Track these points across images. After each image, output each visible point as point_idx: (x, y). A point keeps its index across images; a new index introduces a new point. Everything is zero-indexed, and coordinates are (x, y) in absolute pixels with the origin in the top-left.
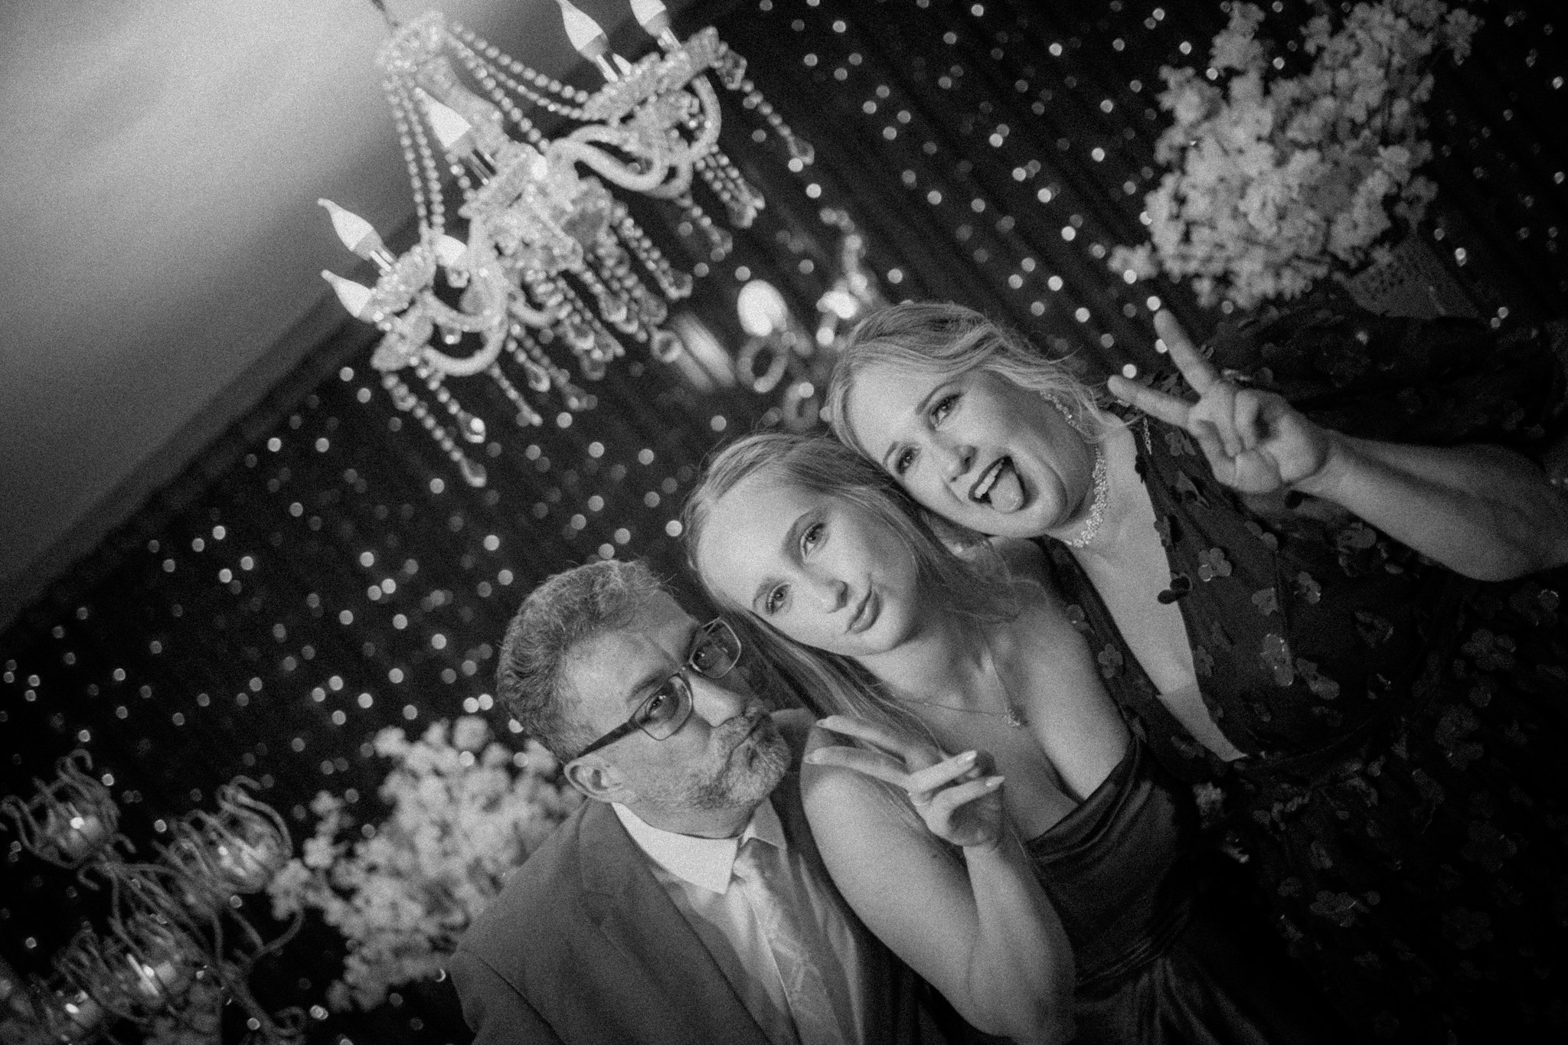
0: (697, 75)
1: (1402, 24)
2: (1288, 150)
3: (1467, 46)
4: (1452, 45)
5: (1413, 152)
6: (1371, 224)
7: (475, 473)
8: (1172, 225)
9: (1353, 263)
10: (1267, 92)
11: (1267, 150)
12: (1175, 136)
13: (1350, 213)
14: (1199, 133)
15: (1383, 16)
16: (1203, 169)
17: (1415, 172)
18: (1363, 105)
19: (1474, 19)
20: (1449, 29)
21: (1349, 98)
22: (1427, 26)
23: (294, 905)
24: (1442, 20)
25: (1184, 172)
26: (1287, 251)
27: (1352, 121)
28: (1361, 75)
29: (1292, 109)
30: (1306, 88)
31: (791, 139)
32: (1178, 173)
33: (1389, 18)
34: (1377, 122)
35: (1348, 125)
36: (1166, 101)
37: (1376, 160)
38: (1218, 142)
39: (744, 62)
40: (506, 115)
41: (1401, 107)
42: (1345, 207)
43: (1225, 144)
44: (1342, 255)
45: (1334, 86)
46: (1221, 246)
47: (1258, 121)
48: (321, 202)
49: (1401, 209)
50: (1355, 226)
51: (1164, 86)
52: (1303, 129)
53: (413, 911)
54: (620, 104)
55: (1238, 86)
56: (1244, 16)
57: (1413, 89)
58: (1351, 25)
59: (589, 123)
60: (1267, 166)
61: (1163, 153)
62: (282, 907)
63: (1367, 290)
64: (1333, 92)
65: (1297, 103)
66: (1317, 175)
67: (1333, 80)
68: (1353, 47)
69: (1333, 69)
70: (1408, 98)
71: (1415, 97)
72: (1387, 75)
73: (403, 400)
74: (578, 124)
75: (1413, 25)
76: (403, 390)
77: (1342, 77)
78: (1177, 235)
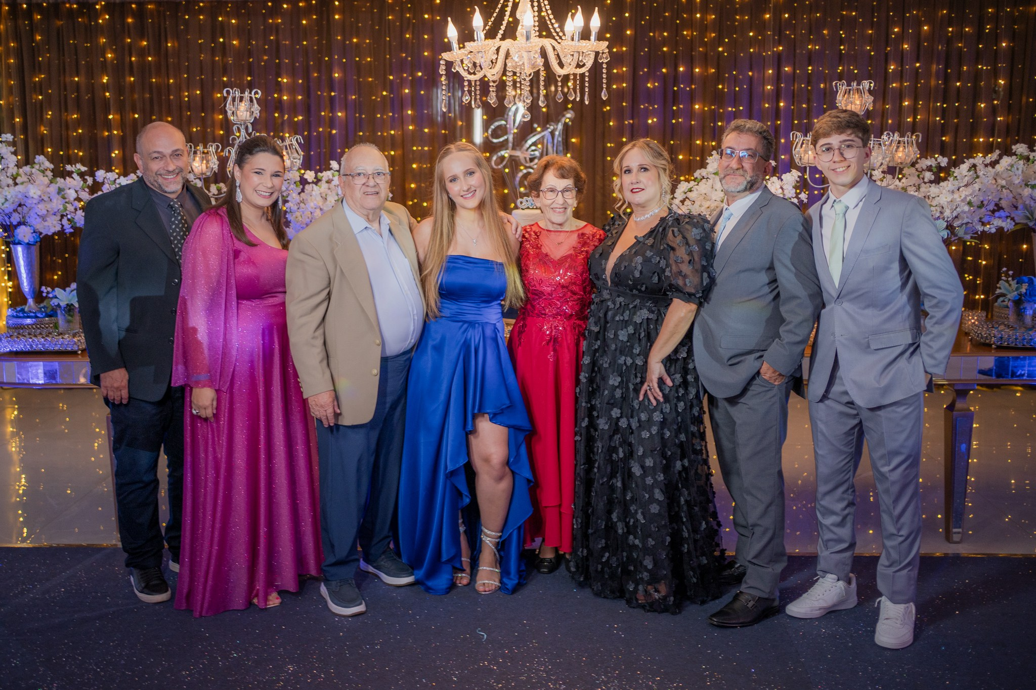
0: (593, 54)
12: (703, 172)
14: (710, 176)
16: (703, 187)
25: (698, 184)
31: (605, 90)
36: (708, 160)
48: (476, 8)
61: (697, 174)
76: (444, 67)
78: (681, 199)
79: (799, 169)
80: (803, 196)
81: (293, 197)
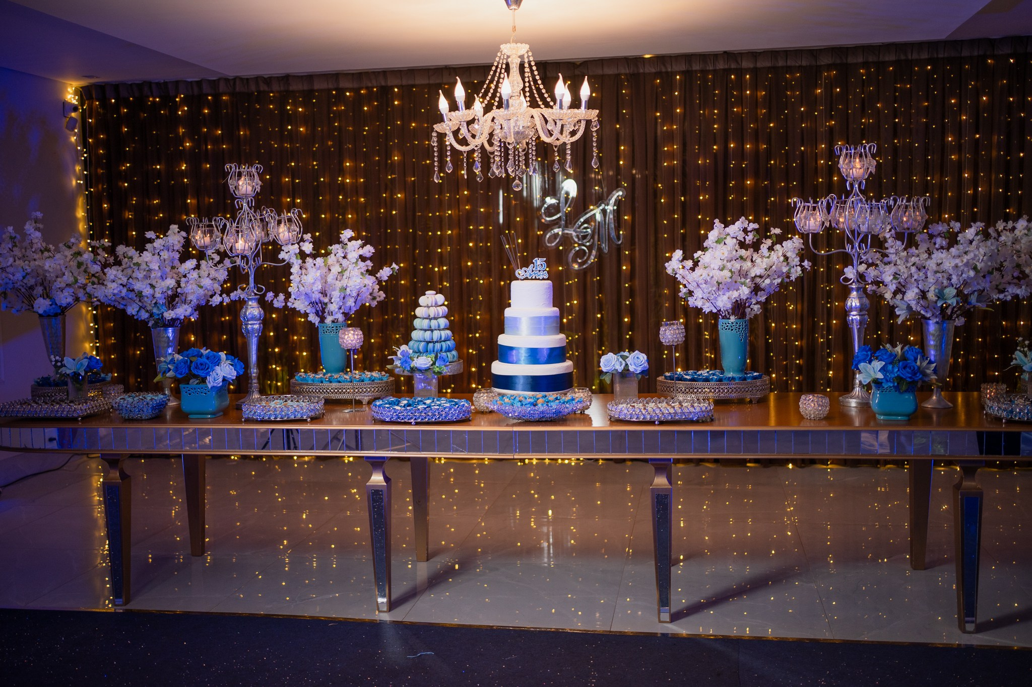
2: (725, 268)
4: (791, 275)
10: (736, 248)
13: (724, 297)
19: (801, 272)
20: (793, 270)
22: (790, 265)
23: (286, 257)
24: (794, 266)
30: (748, 255)
34: (758, 280)
45: (755, 261)
47: (723, 254)
48: (457, 77)
49: (748, 310)
51: (714, 224)
53: (318, 286)
58: (773, 249)
60: (716, 267)
62: (282, 256)
73: (433, 142)
75: (786, 261)
79: (801, 235)
80: (806, 264)
81: (295, 269)
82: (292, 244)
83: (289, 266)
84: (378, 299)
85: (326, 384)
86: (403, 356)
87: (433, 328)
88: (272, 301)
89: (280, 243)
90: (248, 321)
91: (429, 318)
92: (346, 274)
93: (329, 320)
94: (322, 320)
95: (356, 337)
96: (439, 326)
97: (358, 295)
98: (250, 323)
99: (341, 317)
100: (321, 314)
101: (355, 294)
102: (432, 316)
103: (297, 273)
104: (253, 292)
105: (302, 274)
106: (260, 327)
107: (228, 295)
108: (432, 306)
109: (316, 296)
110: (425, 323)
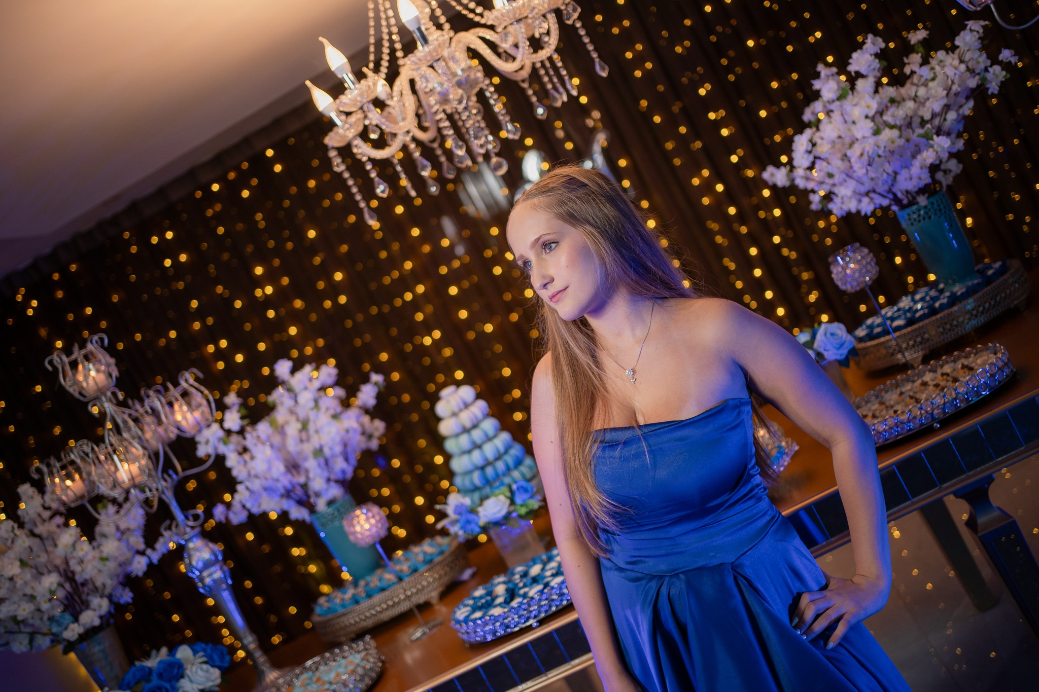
0: (550, 12)
1: (963, 67)
2: (882, 127)
3: (998, 88)
4: (988, 86)
5: (953, 143)
6: (920, 178)
7: (372, 218)
8: (806, 156)
9: (905, 202)
10: (876, 91)
11: (869, 124)
12: (817, 106)
13: (910, 170)
14: (832, 107)
15: (953, 59)
17: (952, 155)
18: (931, 110)
19: (1004, 73)
20: (989, 76)
21: (923, 104)
22: (977, 71)
23: (210, 450)
24: (986, 70)
25: (818, 129)
26: (868, 185)
27: (922, 118)
28: (933, 92)
29: (889, 105)
30: (901, 94)
31: (597, 60)
32: (814, 129)
33: (956, 62)
34: (937, 122)
35: (919, 120)
36: (817, 85)
37: (931, 142)
38: (842, 115)
39: (579, 10)
40: (433, 11)
41: (952, 116)
42: (908, 166)
43: (846, 118)
44: (899, 195)
45: (916, 96)
46: (830, 176)
47: (868, 107)
48: (321, 39)
49: (939, 176)
50: (911, 179)
51: (817, 76)
52: (893, 116)
53: (279, 468)
54: (505, 18)
55: (860, 83)
56: (873, 43)
57: (961, 107)
58: (933, 62)
59: (484, 26)
60: (868, 133)
61: (807, 115)
62: (202, 451)
63: (910, 219)
64: (915, 99)
65: (892, 101)
66: (896, 145)
67: (916, 93)
68: (932, 75)
69: (917, 85)
70: (957, 111)
71: (961, 111)
72: (947, 95)
73: (338, 166)
74: (478, 25)
75: (968, 69)
76: (339, 160)
77: (922, 92)
78: (807, 164)
79: (975, 16)
80: (1006, 55)
81: (232, 460)
82: (209, 426)
83: (220, 459)
84: (377, 434)
85: (365, 604)
86: (460, 514)
87: (478, 441)
88: (227, 518)
89: (188, 435)
90: (201, 572)
91: (466, 431)
92: (311, 428)
93: (321, 505)
94: (312, 509)
95: (373, 521)
96: (486, 435)
97: (345, 445)
98: (205, 574)
99: (335, 491)
100: (305, 502)
101: (338, 449)
102: (468, 424)
103: (239, 462)
104: (188, 526)
105: (245, 462)
106: (224, 572)
107: (154, 549)
108: (461, 410)
109: (285, 481)
110: (464, 441)
